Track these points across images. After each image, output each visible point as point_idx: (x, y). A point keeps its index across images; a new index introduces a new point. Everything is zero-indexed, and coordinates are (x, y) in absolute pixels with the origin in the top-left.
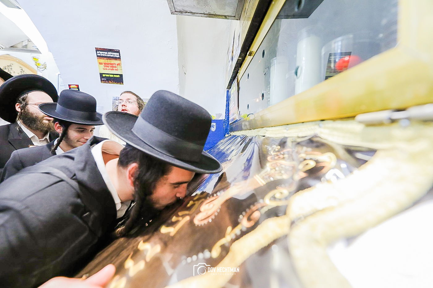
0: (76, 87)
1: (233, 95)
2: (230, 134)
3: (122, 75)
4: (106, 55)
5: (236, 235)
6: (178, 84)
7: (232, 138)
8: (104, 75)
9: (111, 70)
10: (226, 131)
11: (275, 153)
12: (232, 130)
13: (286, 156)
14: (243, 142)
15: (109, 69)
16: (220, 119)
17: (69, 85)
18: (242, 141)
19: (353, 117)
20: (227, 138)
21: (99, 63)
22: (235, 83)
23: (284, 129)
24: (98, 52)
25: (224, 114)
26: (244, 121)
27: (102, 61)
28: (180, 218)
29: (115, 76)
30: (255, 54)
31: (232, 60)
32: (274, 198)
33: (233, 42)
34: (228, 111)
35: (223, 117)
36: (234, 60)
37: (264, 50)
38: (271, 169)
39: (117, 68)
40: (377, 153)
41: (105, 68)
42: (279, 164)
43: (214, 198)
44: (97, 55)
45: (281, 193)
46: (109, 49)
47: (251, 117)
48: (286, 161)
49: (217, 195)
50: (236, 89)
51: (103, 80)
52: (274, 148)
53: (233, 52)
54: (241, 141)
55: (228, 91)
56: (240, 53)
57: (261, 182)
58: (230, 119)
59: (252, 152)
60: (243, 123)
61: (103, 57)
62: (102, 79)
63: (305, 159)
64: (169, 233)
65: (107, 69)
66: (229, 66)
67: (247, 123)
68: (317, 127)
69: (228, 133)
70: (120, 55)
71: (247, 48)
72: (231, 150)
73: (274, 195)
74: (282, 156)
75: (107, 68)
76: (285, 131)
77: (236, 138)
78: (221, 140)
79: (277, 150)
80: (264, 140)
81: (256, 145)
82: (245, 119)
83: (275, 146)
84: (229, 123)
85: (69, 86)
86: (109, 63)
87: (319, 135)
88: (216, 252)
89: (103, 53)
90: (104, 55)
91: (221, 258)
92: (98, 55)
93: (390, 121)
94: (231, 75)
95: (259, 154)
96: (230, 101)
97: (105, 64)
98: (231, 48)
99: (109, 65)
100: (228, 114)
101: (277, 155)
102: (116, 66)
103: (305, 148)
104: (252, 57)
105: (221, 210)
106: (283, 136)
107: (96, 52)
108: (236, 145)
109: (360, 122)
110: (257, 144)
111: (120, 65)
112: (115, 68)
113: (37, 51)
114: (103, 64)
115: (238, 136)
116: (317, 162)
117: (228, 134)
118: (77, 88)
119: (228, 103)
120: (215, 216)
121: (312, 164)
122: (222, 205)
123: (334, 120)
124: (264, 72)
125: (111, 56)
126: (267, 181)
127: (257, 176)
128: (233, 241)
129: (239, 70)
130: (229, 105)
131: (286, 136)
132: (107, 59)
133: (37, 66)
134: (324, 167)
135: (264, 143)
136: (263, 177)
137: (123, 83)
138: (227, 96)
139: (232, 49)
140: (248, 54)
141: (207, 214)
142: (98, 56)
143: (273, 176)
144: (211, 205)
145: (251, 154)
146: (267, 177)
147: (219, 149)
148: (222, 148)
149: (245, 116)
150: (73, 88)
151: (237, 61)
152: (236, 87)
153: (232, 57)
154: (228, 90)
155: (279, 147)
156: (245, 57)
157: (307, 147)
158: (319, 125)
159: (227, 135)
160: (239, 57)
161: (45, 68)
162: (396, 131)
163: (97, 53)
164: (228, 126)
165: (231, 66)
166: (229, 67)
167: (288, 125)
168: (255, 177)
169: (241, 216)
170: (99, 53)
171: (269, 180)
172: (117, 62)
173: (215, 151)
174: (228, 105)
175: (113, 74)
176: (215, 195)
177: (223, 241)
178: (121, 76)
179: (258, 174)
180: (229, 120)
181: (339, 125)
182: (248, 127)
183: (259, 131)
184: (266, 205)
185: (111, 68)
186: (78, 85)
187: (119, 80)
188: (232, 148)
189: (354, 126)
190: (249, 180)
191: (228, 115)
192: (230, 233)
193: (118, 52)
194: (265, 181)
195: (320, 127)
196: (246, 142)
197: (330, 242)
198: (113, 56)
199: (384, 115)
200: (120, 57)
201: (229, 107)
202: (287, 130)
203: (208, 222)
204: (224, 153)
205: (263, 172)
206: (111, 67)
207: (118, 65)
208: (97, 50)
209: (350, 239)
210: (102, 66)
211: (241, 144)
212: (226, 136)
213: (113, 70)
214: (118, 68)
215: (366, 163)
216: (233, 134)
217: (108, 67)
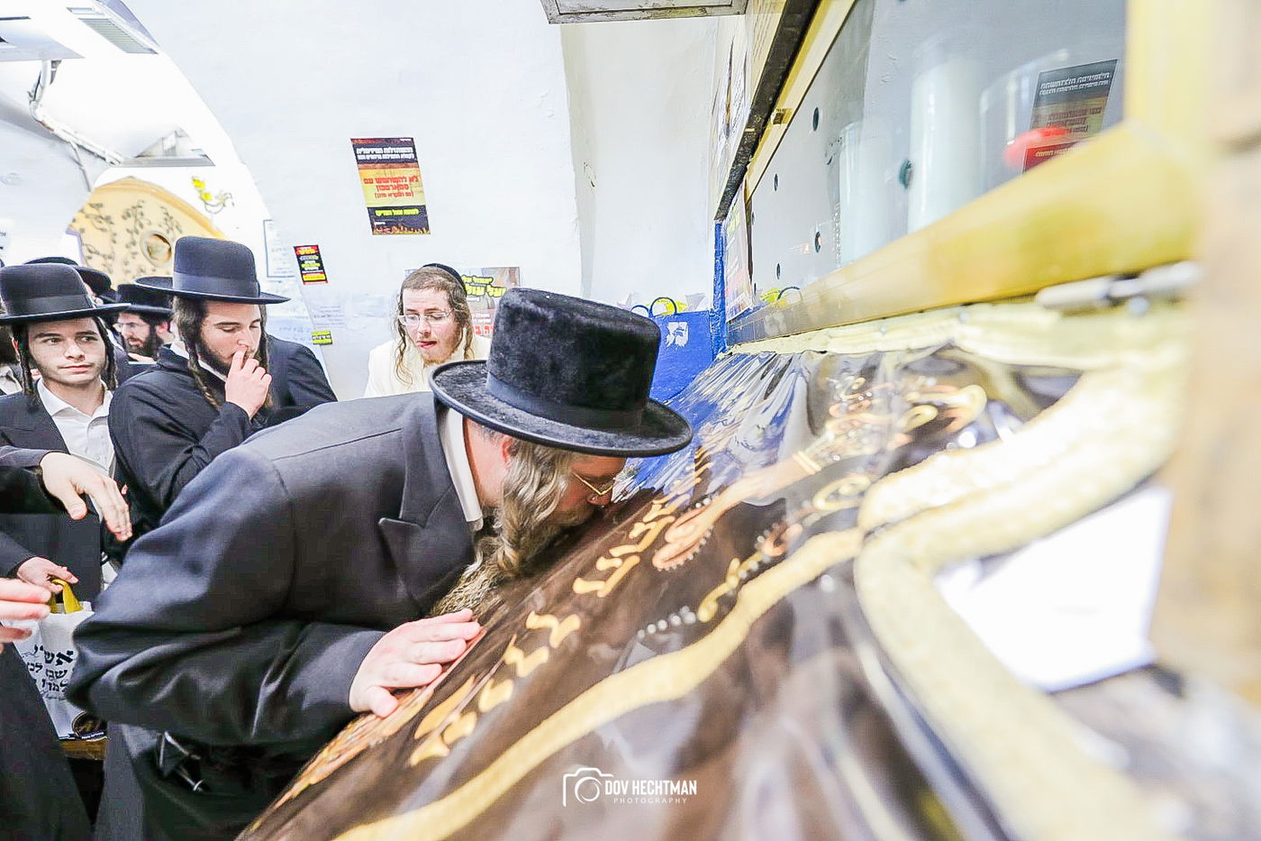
0: (313, 251)
1: (733, 238)
2: (730, 352)
3: (424, 206)
4: (380, 157)
5: (749, 571)
6: (575, 216)
7: (737, 361)
8: (379, 213)
9: (396, 195)
10: (719, 344)
11: (851, 397)
12: (735, 339)
13: (876, 401)
14: (768, 369)
15: (390, 195)
16: (700, 308)
17: (296, 248)
18: (766, 366)
19: (1030, 295)
20: (723, 364)
21: (365, 180)
22: (739, 200)
23: (875, 331)
24: (359, 151)
25: (710, 295)
26: (772, 310)
27: (372, 173)
28: (617, 562)
29: (407, 212)
30: (792, 118)
31: (728, 134)
32: (836, 495)
33: (727, 78)
34: (720, 282)
35: (707, 305)
36: (731, 133)
37: (817, 109)
38: (837, 436)
39: (409, 191)
40: (1083, 378)
41: (381, 192)
42: (856, 424)
43: (696, 512)
44: (357, 158)
45: (852, 484)
46: (386, 139)
47: (791, 299)
48: (876, 414)
49: (703, 505)
50: (741, 218)
51: (378, 227)
52: (850, 384)
53: (728, 110)
54: (761, 368)
55: (718, 226)
56: (750, 116)
57: (810, 467)
58: (727, 308)
59: (790, 395)
60: (767, 318)
61: (371, 161)
62: (376, 223)
63: (916, 405)
64: (596, 592)
65: (384, 195)
66: (720, 150)
67: (779, 317)
68: (954, 322)
69: (725, 348)
70: (415, 152)
71: (771, 99)
72: (733, 396)
73: (838, 489)
74: (867, 403)
75: (386, 192)
76: (878, 335)
77: (746, 362)
78: (703, 369)
79: (855, 387)
80: (823, 361)
81: (800, 378)
82: (773, 304)
83: (852, 378)
84: (725, 319)
85: (296, 251)
86: (390, 176)
87: (958, 343)
88: (706, 612)
89: (372, 150)
90: (373, 157)
91: (719, 618)
92: (360, 157)
93: (1107, 302)
94: (727, 179)
95: (808, 399)
96: (725, 254)
97: (379, 180)
98: (723, 97)
99: (390, 183)
100: (723, 292)
101: (856, 401)
102: (408, 183)
103: (921, 380)
104: (784, 126)
105: (712, 532)
106: (873, 349)
107: (355, 150)
108: (749, 380)
109: (1049, 307)
110: (803, 376)
111: (417, 181)
112: (405, 191)
113: (205, 161)
114: (374, 181)
115: (753, 357)
116: (942, 408)
117: (723, 351)
118: (316, 254)
119: (721, 260)
120: (701, 546)
121: (929, 414)
122: (715, 523)
123: (993, 301)
124: (826, 155)
125: (393, 157)
126: (823, 464)
127: (801, 453)
128: (743, 582)
129: (748, 163)
130: (723, 267)
131: (881, 348)
132: (384, 168)
133: (202, 199)
134: (952, 419)
135: (821, 371)
136: (817, 455)
137: (427, 229)
138: (716, 240)
139: (725, 99)
140: (773, 117)
141: (681, 545)
142: (359, 162)
143: (839, 452)
144: (690, 527)
145: (786, 403)
146: (825, 454)
147: (699, 394)
148: (709, 391)
149: (773, 298)
150: (305, 255)
151: (743, 139)
152: (741, 215)
153: (728, 125)
154: (718, 222)
155: (862, 380)
156: (765, 124)
157: (927, 374)
158: (958, 316)
159: (720, 356)
160: (747, 127)
161: (224, 205)
162: (1122, 325)
163: (356, 155)
164: (722, 328)
165: (726, 150)
166: (720, 155)
167: (884, 318)
168: (795, 457)
169: (760, 539)
170: (362, 153)
171: (830, 461)
172: (407, 172)
173: (688, 403)
174: (720, 268)
175: (402, 208)
176: (698, 505)
177: (723, 589)
178: (422, 209)
179: (804, 450)
180: (724, 309)
181: (1005, 313)
182: (783, 327)
183: (810, 339)
184: (817, 511)
185: (396, 191)
186: (317, 246)
187: (417, 222)
188: (738, 390)
189: (1033, 317)
190: (779, 466)
191: (723, 298)
192: (736, 569)
193: (411, 143)
194: (818, 463)
195: (962, 322)
196: (775, 370)
197: (942, 567)
198: (397, 156)
199: (1094, 290)
200: (416, 157)
201: (723, 271)
202: (884, 333)
203: (687, 561)
204: (714, 405)
205: (817, 444)
206: (395, 188)
207: (411, 180)
208: (357, 144)
209: (989, 560)
210: (372, 187)
211: (763, 377)
212: (718, 356)
213: (400, 195)
214: (414, 189)
215: (1055, 405)
216: (737, 350)
217: (387, 188)
